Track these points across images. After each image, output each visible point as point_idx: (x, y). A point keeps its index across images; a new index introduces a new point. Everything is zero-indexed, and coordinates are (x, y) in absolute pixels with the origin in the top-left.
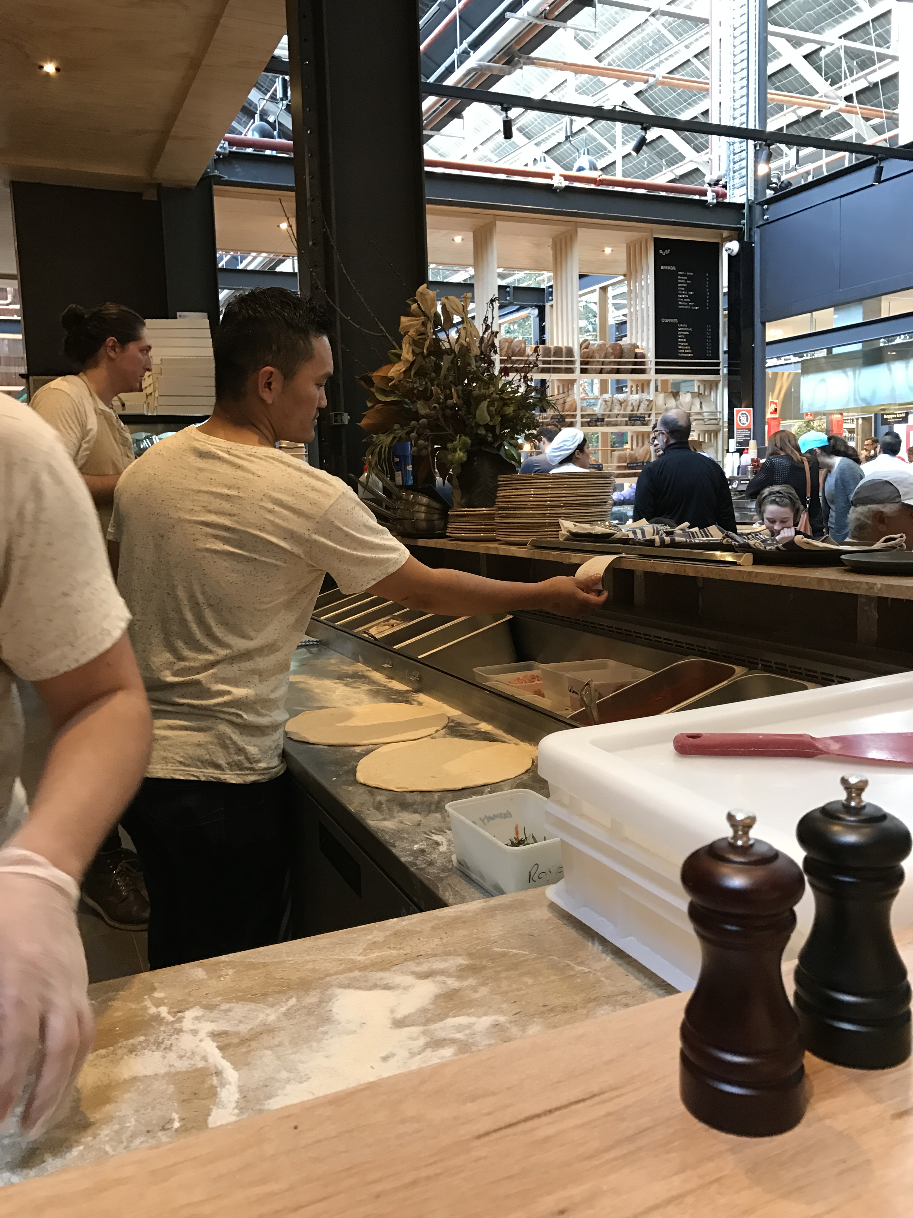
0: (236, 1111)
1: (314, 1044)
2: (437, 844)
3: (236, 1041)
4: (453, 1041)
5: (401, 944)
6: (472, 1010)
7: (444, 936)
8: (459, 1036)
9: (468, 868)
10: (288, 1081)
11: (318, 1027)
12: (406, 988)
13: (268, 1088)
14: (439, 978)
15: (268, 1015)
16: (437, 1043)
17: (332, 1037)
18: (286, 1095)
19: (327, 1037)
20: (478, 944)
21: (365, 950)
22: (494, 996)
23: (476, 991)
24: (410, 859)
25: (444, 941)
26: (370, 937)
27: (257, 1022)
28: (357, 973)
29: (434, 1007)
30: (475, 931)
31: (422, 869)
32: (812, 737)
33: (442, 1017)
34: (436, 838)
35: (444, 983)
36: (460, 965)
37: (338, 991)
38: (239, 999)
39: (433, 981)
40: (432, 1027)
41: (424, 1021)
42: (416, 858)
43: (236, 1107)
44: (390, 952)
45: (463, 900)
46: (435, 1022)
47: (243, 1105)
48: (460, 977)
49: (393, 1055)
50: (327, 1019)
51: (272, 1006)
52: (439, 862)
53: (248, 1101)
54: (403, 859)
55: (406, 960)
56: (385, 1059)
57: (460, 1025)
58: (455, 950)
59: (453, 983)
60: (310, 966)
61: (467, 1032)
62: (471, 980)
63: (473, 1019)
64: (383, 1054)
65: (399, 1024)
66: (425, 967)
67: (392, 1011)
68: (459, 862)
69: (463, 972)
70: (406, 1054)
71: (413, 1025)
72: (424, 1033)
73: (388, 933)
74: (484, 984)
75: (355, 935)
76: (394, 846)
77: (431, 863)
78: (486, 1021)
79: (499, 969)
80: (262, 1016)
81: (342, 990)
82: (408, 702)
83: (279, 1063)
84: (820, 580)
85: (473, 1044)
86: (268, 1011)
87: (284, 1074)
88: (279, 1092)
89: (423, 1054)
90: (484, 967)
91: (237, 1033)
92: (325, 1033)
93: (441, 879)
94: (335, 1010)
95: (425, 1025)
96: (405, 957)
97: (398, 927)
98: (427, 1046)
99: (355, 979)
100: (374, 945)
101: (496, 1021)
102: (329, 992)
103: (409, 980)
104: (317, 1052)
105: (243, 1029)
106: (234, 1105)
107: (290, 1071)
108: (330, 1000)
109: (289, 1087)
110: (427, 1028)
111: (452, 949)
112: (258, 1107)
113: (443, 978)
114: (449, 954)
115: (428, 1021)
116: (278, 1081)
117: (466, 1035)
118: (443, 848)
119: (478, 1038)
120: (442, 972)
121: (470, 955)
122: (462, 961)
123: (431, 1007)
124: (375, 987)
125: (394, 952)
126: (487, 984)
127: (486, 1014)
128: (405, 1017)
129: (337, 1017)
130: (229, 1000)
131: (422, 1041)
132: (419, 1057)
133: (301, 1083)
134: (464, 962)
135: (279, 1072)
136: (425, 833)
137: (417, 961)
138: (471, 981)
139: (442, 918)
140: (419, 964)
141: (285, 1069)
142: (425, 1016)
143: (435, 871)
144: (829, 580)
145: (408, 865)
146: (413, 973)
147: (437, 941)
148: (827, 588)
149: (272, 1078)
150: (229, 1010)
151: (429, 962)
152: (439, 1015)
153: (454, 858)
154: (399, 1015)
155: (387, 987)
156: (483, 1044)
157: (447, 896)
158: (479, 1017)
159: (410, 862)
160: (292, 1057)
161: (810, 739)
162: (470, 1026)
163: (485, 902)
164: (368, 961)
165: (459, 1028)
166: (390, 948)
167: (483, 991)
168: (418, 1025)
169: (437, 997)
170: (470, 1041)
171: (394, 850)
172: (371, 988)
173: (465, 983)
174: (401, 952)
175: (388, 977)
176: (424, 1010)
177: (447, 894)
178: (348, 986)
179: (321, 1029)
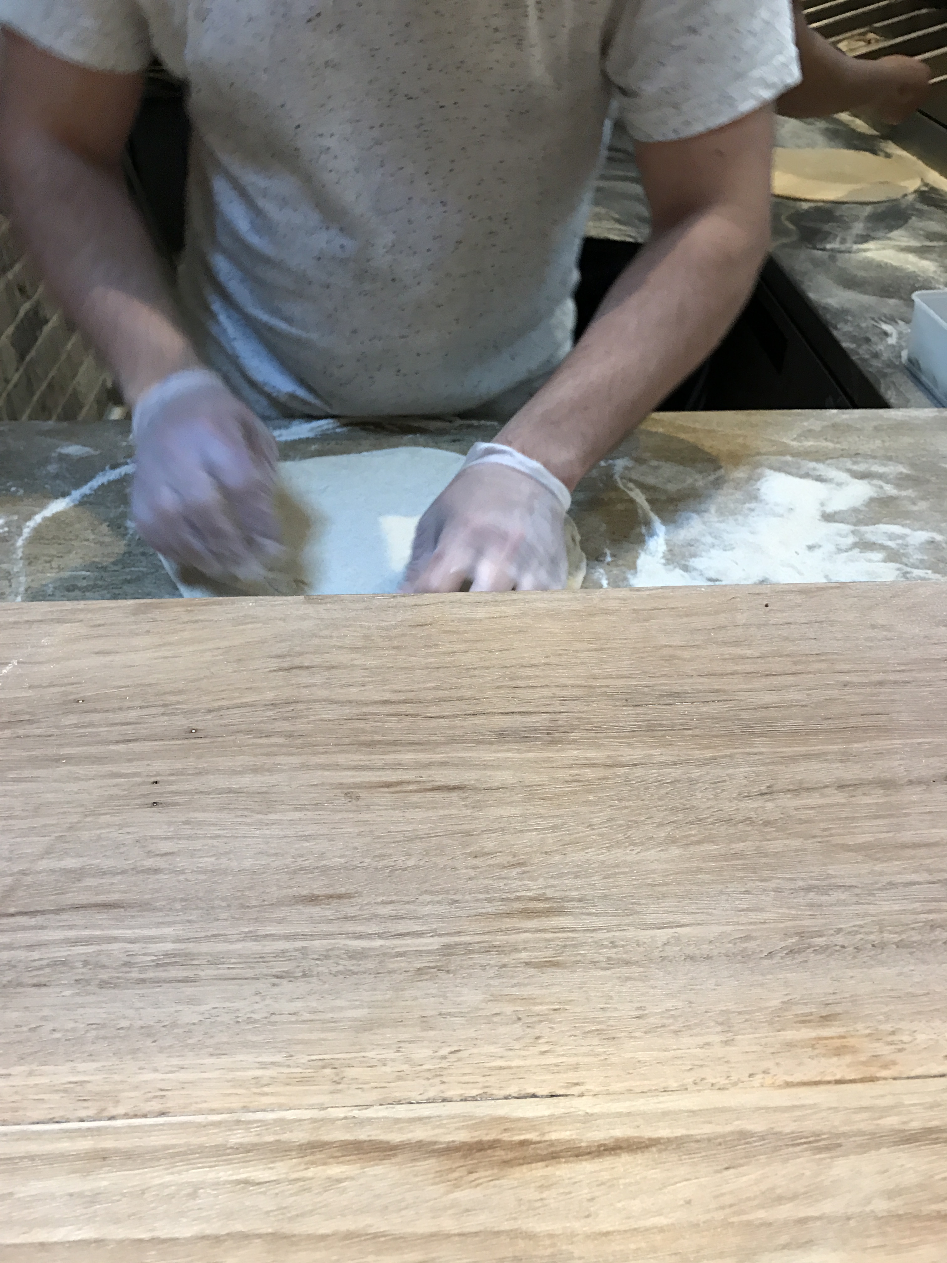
0: (663, 561)
1: (740, 518)
2: (886, 334)
3: (663, 498)
4: (883, 547)
5: (838, 438)
6: (908, 522)
7: (887, 439)
8: (891, 544)
9: (919, 369)
10: (713, 546)
11: (745, 503)
12: (839, 484)
13: (693, 548)
14: (875, 482)
15: (696, 480)
16: (866, 546)
17: (758, 515)
18: (710, 558)
19: (753, 514)
20: (923, 456)
21: (800, 436)
22: (934, 514)
23: (914, 504)
24: (853, 346)
25: (887, 444)
26: (805, 424)
27: (685, 485)
28: (789, 458)
29: (867, 509)
30: (922, 441)
31: (864, 360)
33: (875, 521)
34: (886, 327)
35: (881, 487)
36: (901, 473)
37: (768, 472)
38: (667, 459)
39: (869, 483)
40: (863, 529)
41: (854, 520)
42: (859, 346)
43: (663, 557)
44: (824, 444)
45: (910, 404)
46: (867, 525)
47: (669, 557)
48: (898, 486)
49: (820, 546)
50: (754, 497)
51: (701, 472)
52: (886, 356)
53: (673, 555)
54: (845, 345)
55: (842, 456)
56: (811, 548)
57: (893, 533)
58: (897, 457)
59: (890, 490)
60: (740, 440)
61: (900, 542)
62: (910, 491)
63: (907, 531)
64: (810, 543)
65: (828, 518)
66: (861, 467)
67: (822, 504)
68: (910, 360)
69: (901, 481)
70: (833, 548)
71: (842, 522)
72: (853, 532)
73: (825, 423)
74: (923, 498)
75: (790, 419)
76: (836, 328)
77: (876, 355)
78: (922, 536)
79: (943, 486)
80: (690, 481)
81: (772, 472)
82: (874, 152)
83: (704, 527)
85: (904, 555)
86: (697, 476)
87: (709, 540)
88: (704, 554)
89: (850, 553)
90: (928, 481)
91: (665, 491)
92: (752, 510)
93: (885, 375)
94: (763, 490)
95: (855, 525)
96: (841, 452)
97: (837, 420)
98: (855, 545)
99: (787, 463)
100: (809, 433)
101: (933, 538)
102: (759, 471)
103: (844, 476)
104: (743, 525)
105: (672, 487)
106: (661, 555)
107: (715, 537)
108: (759, 479)
109: (713, 552)
110: (857, 528)
111: (893, 454)
112: (683, 562)
113: (881, 483)
114: (890, 459)
115: (858, 523)
116: (704, 544)
117: (898, 544)
118: (892, 341)
119: (910, 550)
120: (880, 476)
121: (913, 465)
122: (903, 469)
123: (863, 508)
124: (806, 476)
125: (831, 445)
126: (928, 499)
127: (922, 529)
128: (835, 513)
129: (764, 497)
130: (658, 458)
131: (851, 540)
132: (846, 554)
133: (725, 550)
134: (905, 471)
135: (704, 535)
136: (873, 319)
137: (854, 459)
138: (909, 493)
139: (887, 419)
140: (855, 463)
141: (710, 534)
142: (856, 517)
143: (880, 365)
145: (848, 352)
146: (849, 471)
147: (878, 443)
149: (697, 541)
150: (657, 468)
151: (867, 463)
152: (872, 518)
153: (904, 354)
154: (830, 509)
155: (820, 479)
156: (915, 557)
157: (890, 395)
158: (915, 530)
159: (852, 350)
160: (717, 525)
162: (903, 537)
163: (939, 412)
164: (801, 449)
165: (892, 537)
166: (826, 439)
167: (923, 505)
168: (848, 523)
169: (872, 500)
170: (902, 551)
171: (835, 333)
172: (801, 477)
173: (904, 493)
174: (838, 446)
175: (822, 469)
176: (855, 510)
177: (889, 393)
178: (779, 469)
179: (747, 505)
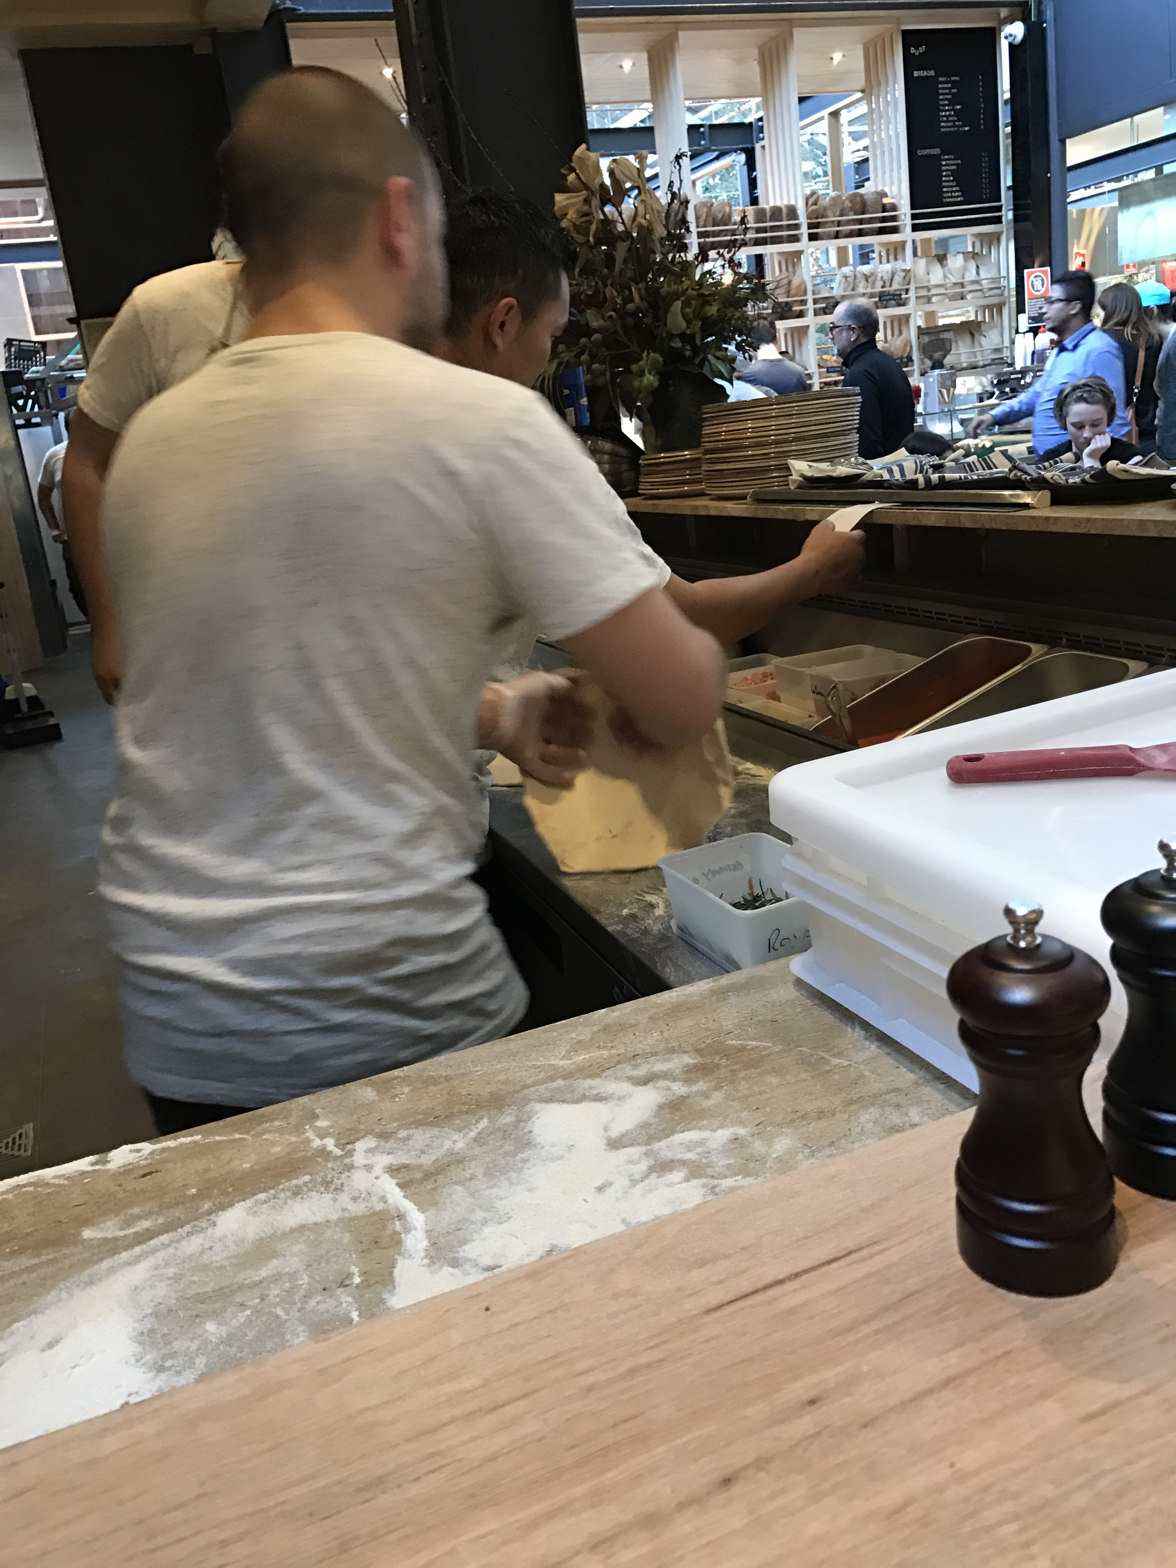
0: (426, 1261)
1: (514, 1175)
2: (652, 906)
3: (418, 1176)
4: (683, 1163)
5: (612, 1041)
6: (705, 1122)
7: (665, 1028)
8: (689, 1156)
9: (691, 935)
10: (485, 1222)
11: (516, 1154)
12: (621, 1099)
13: (461, 1232)
14: (662, 1083)
15: (455, 1142)
16: (663, 1167)
17: (534, 1165)
18: (484, 1239)
19: (528, 1165)
20: (707, 1037)
21: (568, 1052)
22: (731, 1103)
23: (708, 1098)
24: (620, 927)
25: (666, 1034)
26: (573, 1035)
27: (443, 1151)
28: (560, 1083)
29: (657, 1120)
30: (703, 1020)
31: (635, 940)
32: (1131, 749)
33: (668, 1133)
34: (649, 898)
35: (669, 1089)
36: (687, 1065)
37: (538, 1106)
38: (418, 1124)
39: (654, 1087)
40: (656, 1146)
41: (645, 1138)
42: (626, 926)
43: (426, 1257)
44: (598, 1053)
45: (688, 980)
46: (659, 1140)
47: (433, 1254)
48: (687, 1081)
49: (611, 1184)
50: (527, 1143)
51: (460, 1130)
52: (656, 930)
53: (439, 1249)
54: (610, 929)
55: (619, 1062)
56: (600, 1189)
57: (691, 1142)
58: (680, 1046)
59: (679, 1089)
60: (502, 1077)
61: (700, 1150)
62: (701, 1083)
63: (706, 1134)
64: (599, 1183)
65: (615, 1144)
66: (643, 1071)
67: (606, 1129)
68: (679, 928)
69: (690, 1074)
70: (626, 1182)
71: (632, 1145)
72: (646, 1154)
73: (595, 1029)
74: (717, 1088)
75: (555, 1034)
76: (599, 912)
77: (646, 932)
78: (723, 1135)
79: (735, 1067)
80: (448, 1144)
81: (543, 1105)
83: (472, 1200)
84: (1142, 523)
85: (708, 1165)
86: (455, 1137)
87: (480, 1215)
88: (475, 1236)
89: (647, 1181)
90: (717, 1067)
91: (420, 1167)
92: (525, 1161)
93: (659, 952)
94: (536, 1131)
95: (647, 1144)
96: (618, 1058)
97: (607, 1021)
98: (651, 1170)
99: (558, 1089)
100: (579, 1046)
101: (735, 1134)
102: (528, 1108)
103: (625, 1087)
104: (517, 1185)
105: (427, 1160)
106: (423, 1254)
107: (487, 1210)
108: (530, 1118)
109: (486, 1230)
110: (649, 1147)
111: (676, 1045)
112: (452, 1255)
113: (667, 1083)
114: (672, 1051)
115: (650, 1140)
116: (473, 1223)
117: (698, 1154)
118: (659, 911)
119: (713, 1158)
120: (666, 1075)
121: (698, 1051)
122: (688, 1060)
123: (653, 1121)
124: (583, 1098)
125: (605, 1053)
126: (722, 1087)
127: (722, 1126)
128: (623, 1136)
129: (539, 1140)
130: (406, 1126)
131: (644, 1165)
132: (642, 1184)
133: (500, 1223)
134: (691, 1061)
135: (474, 1210)
136: (635, 892)
137: (634, 1063)
138: (701, 1085)
139: (662, 1005)
140: (635, 1067)
141: (480, 1207)
142: (647, 1133)
143: (651, 942)
144: (1154, 521)
145: (616, 936)
146: (630, 1079)
147: (657, 1035)
148: (1152, 533)
149: (465, 1220)
150: (409, 1138)
151: (648, 1063)
152: (664, 1130)
153: (673, 923)
154: (615, 1133)
155: (598, 1098)
156: (720, 1164)
157: (669, 973)
158: (714, 1131)
159: (618, 932)
160: (487, 1192)
161: (1128, 752)
162: (702, 1143)
163: (714, 981)
164: (573, 1066)
165: (689, 1147)
166: (599, 1047)
167: (718, 1097)
168: (639, 1144)
169: (661, 1107)
170: (704, 1161)
171: (598, 918)
172: (577, 1101)
173: (695, 1088)
174: (614, 1051)
175: (597, 1085)
176: (645, 1126)
177: (668, 970)
178: (550, 1100)
179: (520, 1156)
